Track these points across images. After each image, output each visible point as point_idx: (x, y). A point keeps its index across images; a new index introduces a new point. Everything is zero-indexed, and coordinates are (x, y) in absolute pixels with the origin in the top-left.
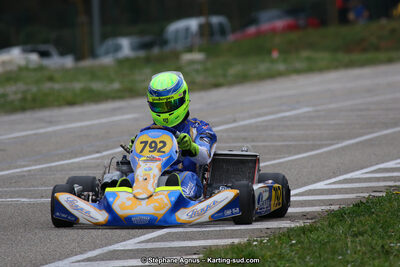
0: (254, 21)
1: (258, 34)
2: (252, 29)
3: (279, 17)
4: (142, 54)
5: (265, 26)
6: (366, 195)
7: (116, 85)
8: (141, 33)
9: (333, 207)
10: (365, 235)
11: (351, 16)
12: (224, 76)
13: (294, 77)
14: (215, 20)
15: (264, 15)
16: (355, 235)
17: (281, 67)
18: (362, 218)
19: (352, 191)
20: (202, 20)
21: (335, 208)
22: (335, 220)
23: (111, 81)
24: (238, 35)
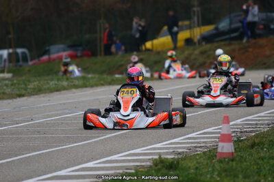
0: (46, 52)
1: (49, 61)
2: (45, 57)
3: (64, 51)
5: (54, 56)
6: (121, 171)
9: (98, 180)
11: (113, 49)
12: (26, 89)
13: (74, 90)
14: (19, 51)
15: (53, 48)
17: (65, 83)
19: (111, 168)
20: (11, 51)
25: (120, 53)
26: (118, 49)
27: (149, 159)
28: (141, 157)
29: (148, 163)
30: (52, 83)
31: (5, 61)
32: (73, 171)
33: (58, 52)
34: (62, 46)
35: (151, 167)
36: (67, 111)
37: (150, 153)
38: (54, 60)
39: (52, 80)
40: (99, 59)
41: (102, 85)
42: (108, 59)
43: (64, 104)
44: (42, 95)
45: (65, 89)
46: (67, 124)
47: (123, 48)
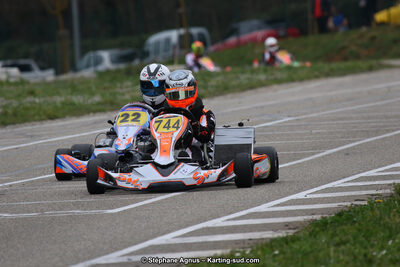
0: (234, 32)
1: (239, 44)
2: (232, 40)
3: (259, 28)
4: (122, 66)
5: (245, 37)
6: (349, 204)
7: (97, 98)
8: (122, 46)
9: (315, 217)
10: (348, 245)
11: (331, 24)
12: (205, 87)
13: (275, 87)
14: (195, 31)
15: (244, 26)
16: (338, 245)
17: (262, 77)
18: (344, 227)
19: (333, 200)
20: (182, 31)
21: (318, 217)
22: (317, 229)
23: (93, 94)
24: (219, 45)
25: (342, 30)
26: (338, 23)
27: (390, 185)
28: (377, 182)
29: (388, 191)
30: (244, 78)
31: (174, 47)
32: (278, 205)
33: (251, 30)
34: (255, 22)
35: (392, 196)
36: (265, 118)
37: (390, 175)
38: (245, 43)
39: (243, 73)
40: (312, 39)
41: (317, 77)
42: (325, 39)
43: (262, 107)
44: (229, 96)
45: (262, 85)
46: (266, 136)
47: (345, 22)
